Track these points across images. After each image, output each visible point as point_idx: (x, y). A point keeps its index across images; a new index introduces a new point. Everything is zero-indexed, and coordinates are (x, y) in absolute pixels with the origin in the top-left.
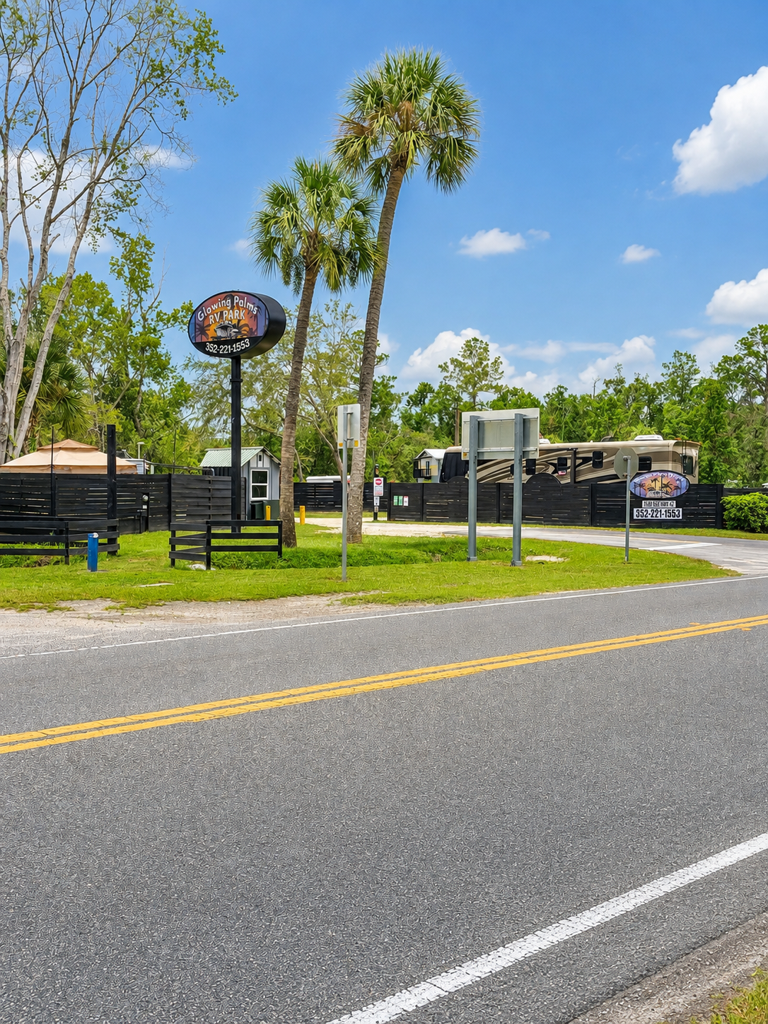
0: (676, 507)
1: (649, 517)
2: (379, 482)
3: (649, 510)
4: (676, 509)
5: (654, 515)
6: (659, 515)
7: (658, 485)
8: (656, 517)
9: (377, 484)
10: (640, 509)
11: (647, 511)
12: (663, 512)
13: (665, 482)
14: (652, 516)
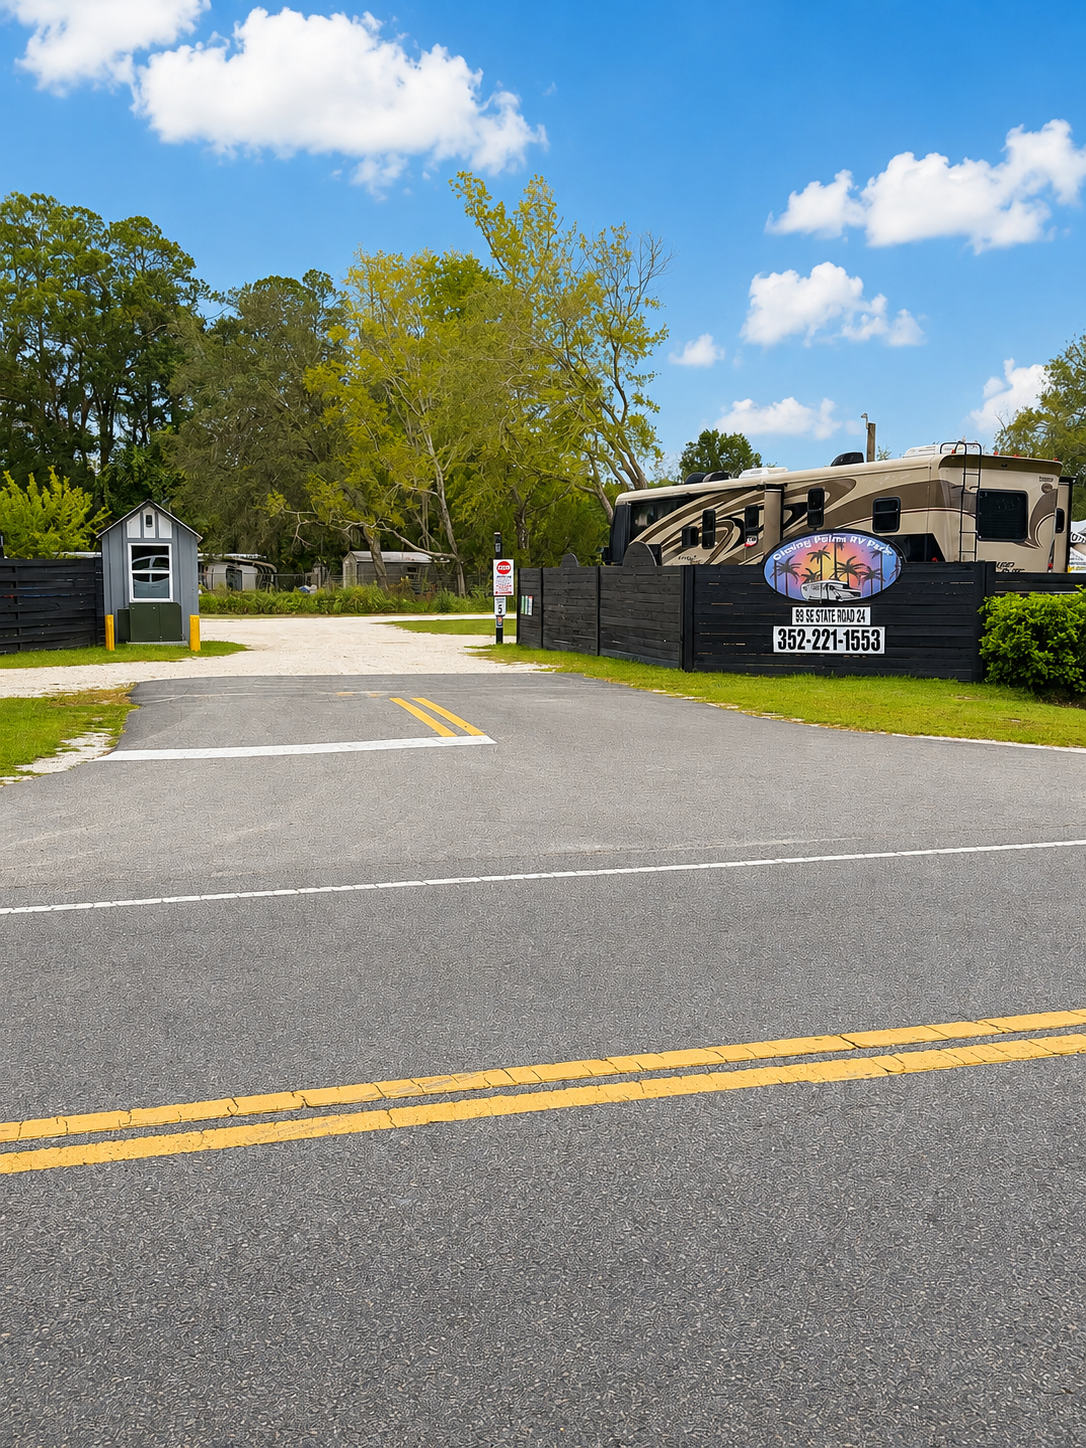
0: (871, 625)
1: (809, 649)
2: (503, 568)
3: (809, 631)
4: (871, 629)
5: (820, 644)
6: (830, 644)
7: (828, 565)
8: (824, 648)
9: (500, 571)
10: (787, 628)
11: (804, 632)
12: (841, 636)
13: (843, 559)
14: (815, 647)
